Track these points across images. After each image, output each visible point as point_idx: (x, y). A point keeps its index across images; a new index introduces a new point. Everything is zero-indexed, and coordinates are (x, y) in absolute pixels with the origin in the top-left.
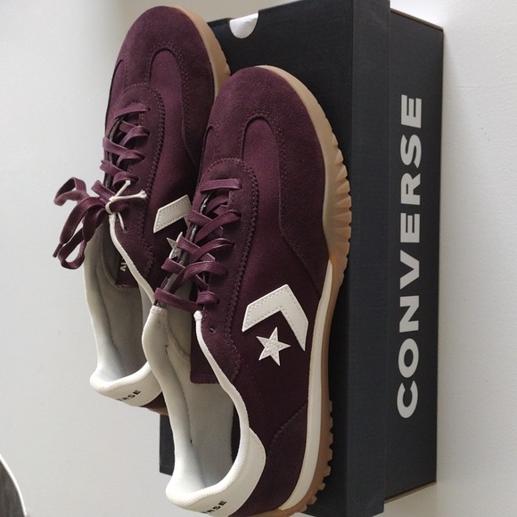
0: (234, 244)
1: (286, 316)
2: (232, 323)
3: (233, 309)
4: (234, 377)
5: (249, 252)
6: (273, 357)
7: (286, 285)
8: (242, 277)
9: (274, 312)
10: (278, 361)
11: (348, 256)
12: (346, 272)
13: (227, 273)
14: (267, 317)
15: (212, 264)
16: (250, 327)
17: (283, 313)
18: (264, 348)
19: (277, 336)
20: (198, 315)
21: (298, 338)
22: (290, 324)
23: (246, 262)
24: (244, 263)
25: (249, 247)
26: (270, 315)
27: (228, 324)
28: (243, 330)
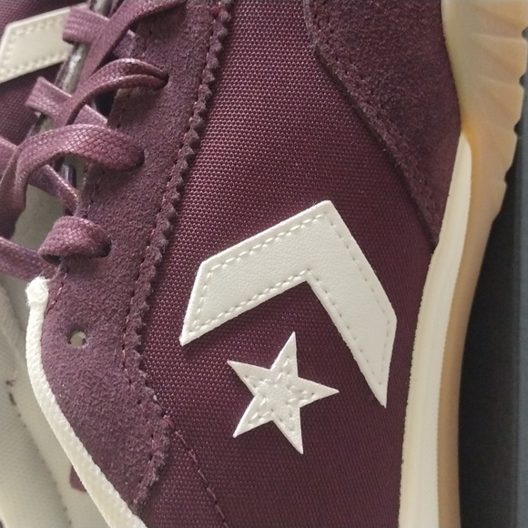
0: (165, 79)
1: (325, 298)
2: (146, 316)
3: (152, 272)
4: (142, 494)
5: (210, 102)
6: (282, 426)
7: (327, 203)
8: (186, 175)
9: (287, 285)
10: (296, 438)
11: (518, 129)
12: (512, 177)
13: (140, 162)
14: (262, 298)
15: (96, 135)
16: (205, 329)
17: (317, 288)
18: (249, 396)
19: (293, 361)
20: (37, 291)
21: (365, 368)
22: (339, 323)
23: (201, 130)
24: (193, 134)
25: (211, 85)
26: (274, 292)
27: (135, 320)
28: (185, 338)
